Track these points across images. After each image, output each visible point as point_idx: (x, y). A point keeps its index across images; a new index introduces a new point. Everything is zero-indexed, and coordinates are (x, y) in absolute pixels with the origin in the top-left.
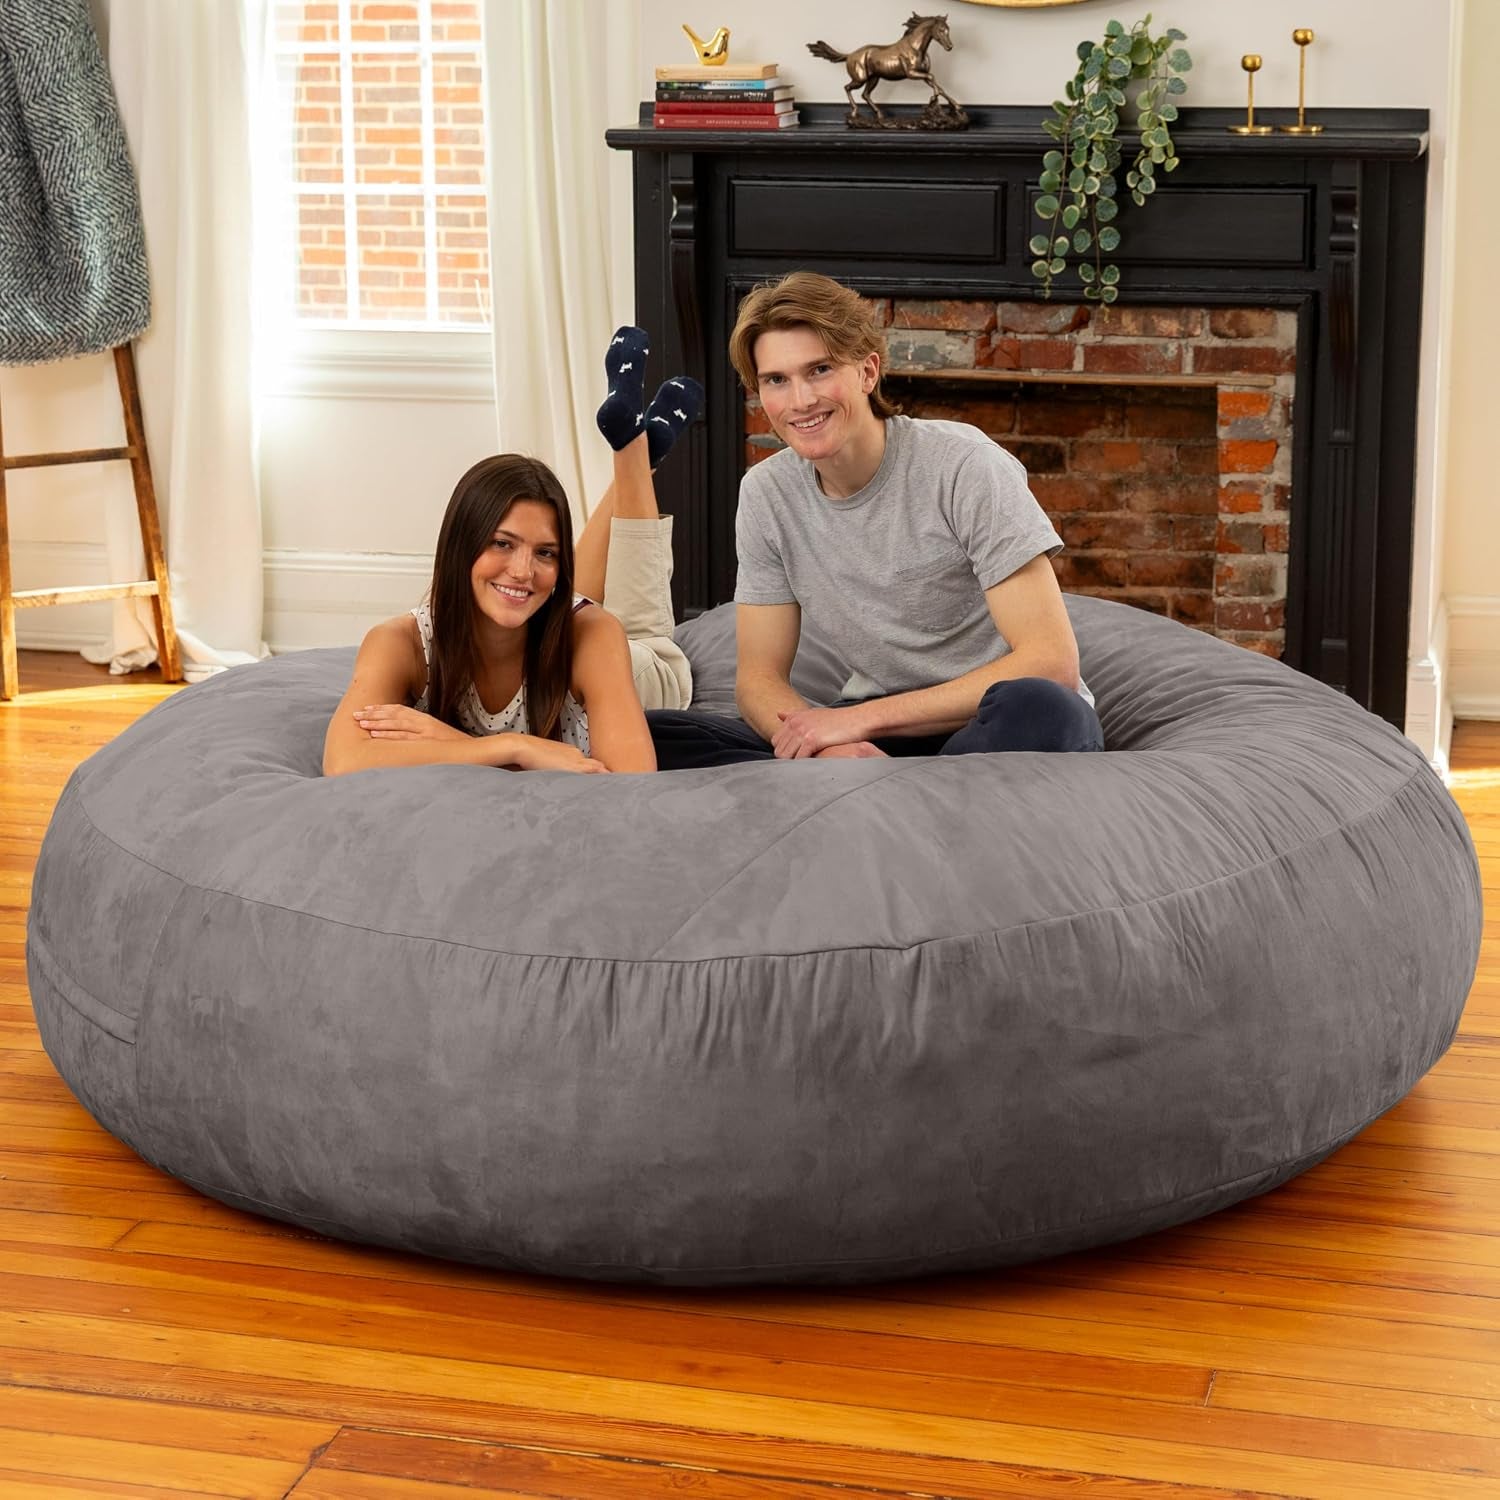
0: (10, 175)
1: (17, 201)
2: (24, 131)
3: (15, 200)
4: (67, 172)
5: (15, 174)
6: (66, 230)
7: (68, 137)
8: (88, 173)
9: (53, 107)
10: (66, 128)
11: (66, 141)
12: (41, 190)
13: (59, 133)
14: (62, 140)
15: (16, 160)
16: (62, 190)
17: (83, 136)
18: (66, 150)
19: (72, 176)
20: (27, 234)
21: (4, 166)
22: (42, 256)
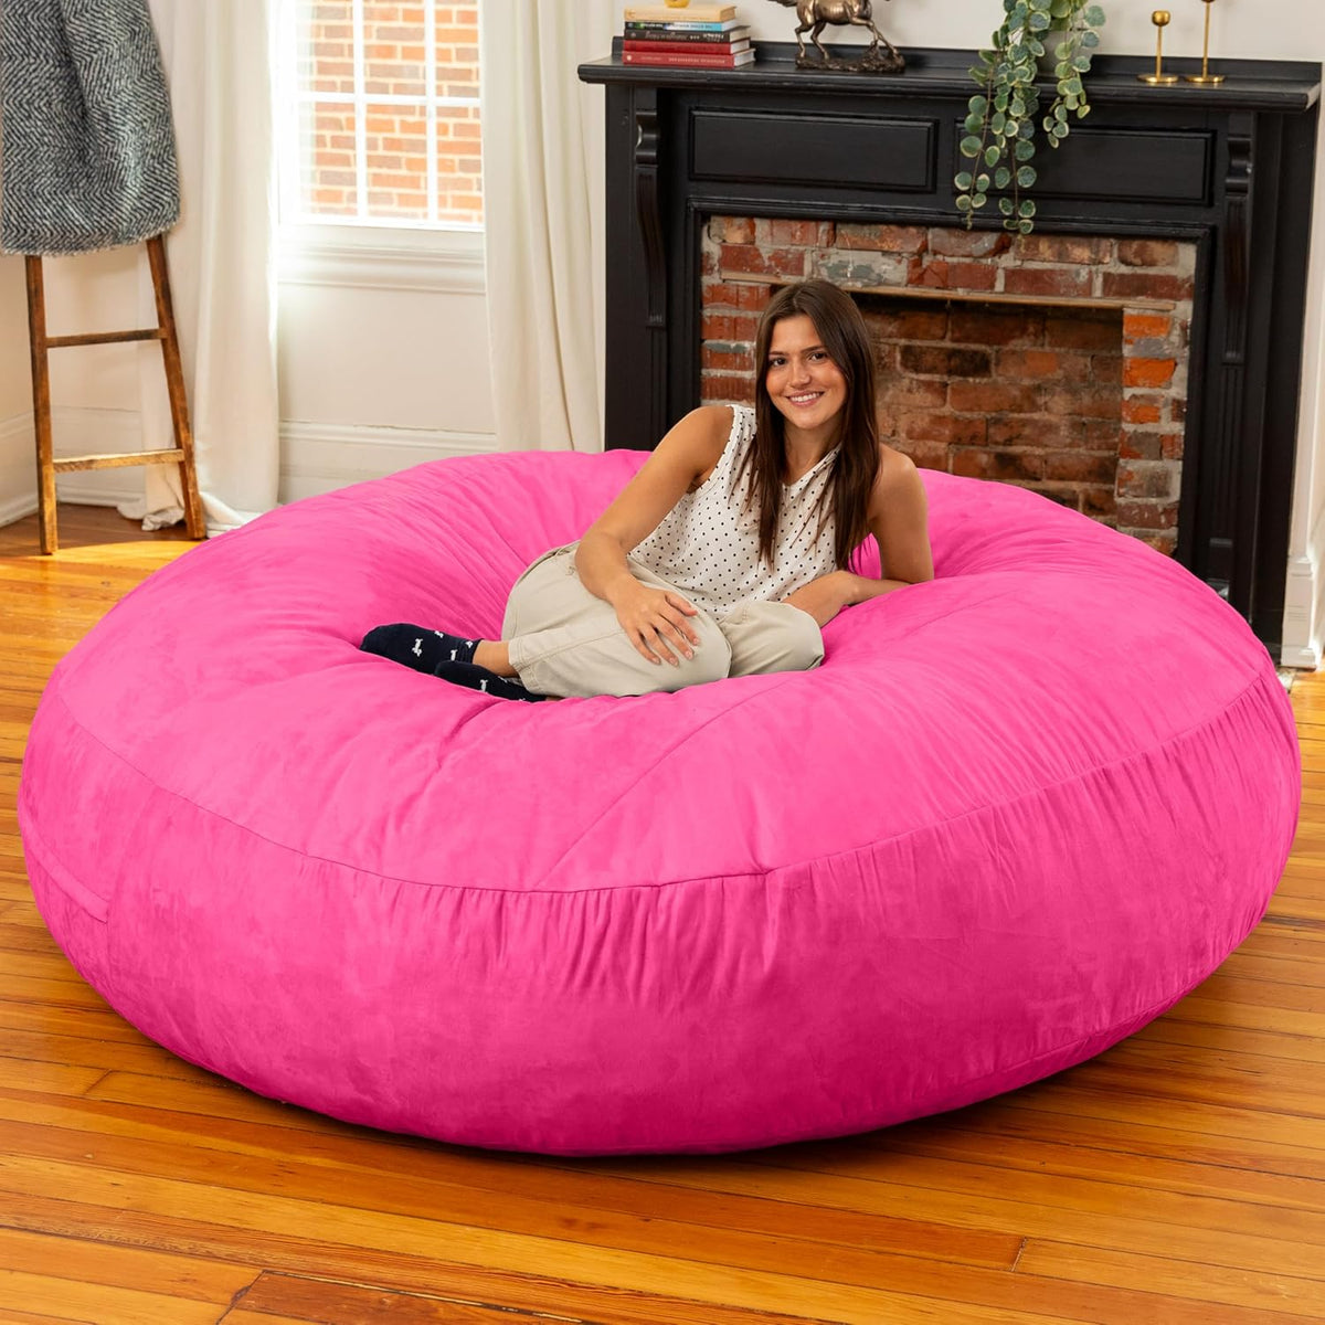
0: (52, 84)
1: (59, 107)
2: (66, 44)
3: (57, 107)
4: (104, 82)
5: (57, 83)
6: (103, 134)
7: (106, 50)
8: (123, 83)
9: (91, 22)
10: (103, 41)
11: (103, 53)
12: (81, 97)
13: (97, 46)
14: (100, 53)
15: (58, 69)
16: (99, 98)
17: (120, 49)
18: (104, 62)
19: (108, 85)
20: (68, 137)
21: (47, 75)
22: (82, 157)
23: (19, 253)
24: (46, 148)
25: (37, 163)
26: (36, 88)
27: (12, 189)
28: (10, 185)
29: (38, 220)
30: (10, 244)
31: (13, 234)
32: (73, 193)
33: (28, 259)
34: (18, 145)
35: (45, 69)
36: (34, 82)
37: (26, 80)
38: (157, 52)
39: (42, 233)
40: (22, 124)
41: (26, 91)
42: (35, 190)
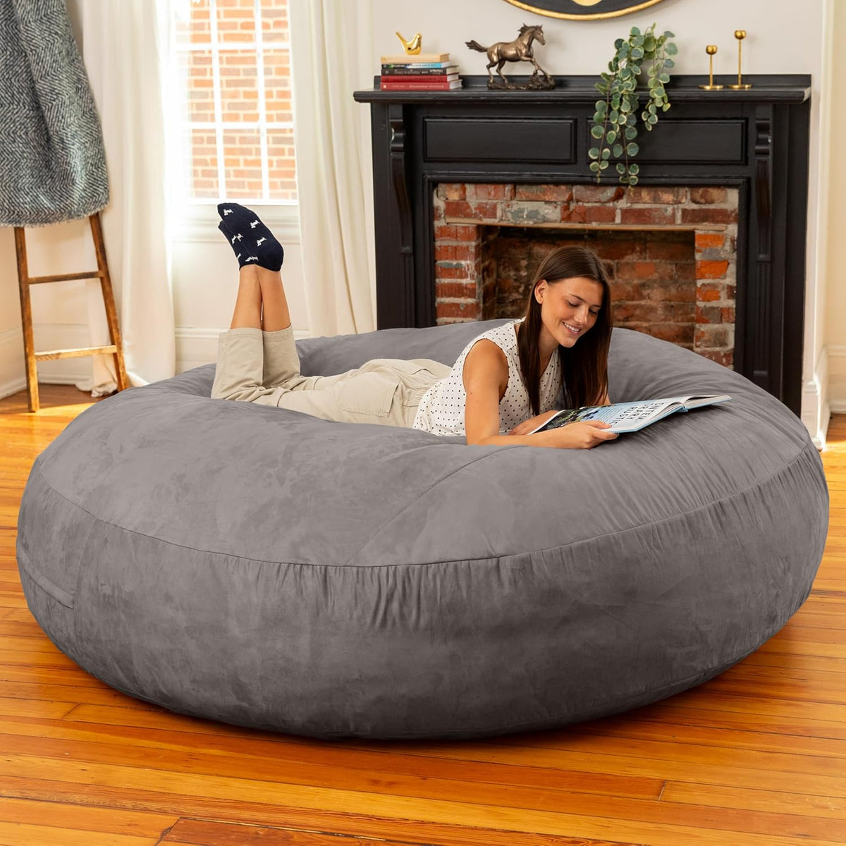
0: (28, 121)
1: (33, 135)
2: (36, 96)
3: (31, 135)
4: (60, 118)
5: (31, 120)
6: (60, 151)
7: (61, 99)
8: (72, 119)
9: (52, 82)
10: (59, 94)
11: (59, 101)
12: (46, 129)
13: (55, 97)
14: (57, 101)
15: (32, 112)
16: (58, 128)
17: (69, 98)
18: (60, 106)
19: (63, 121)
20: (39, 153)
21: (25, 115)
22: (48, 166)
23: (10, 225)
24: (25, 160)
25: (20, 170)
26: (18, 123)
27: (5, 186)
28: (4, 184)
29: (22, 205)
30: (4, 220)
31: (7, 214)
32: (43, 188)
33: (16, 229)
34: (8, 159)
35: (24, 112)
36: (16, 120)
37: (11, 119)
38: (92, 100)
39: (24, 213)
40: (10, 146)
41: (12, 126)
42: (19, 186)
